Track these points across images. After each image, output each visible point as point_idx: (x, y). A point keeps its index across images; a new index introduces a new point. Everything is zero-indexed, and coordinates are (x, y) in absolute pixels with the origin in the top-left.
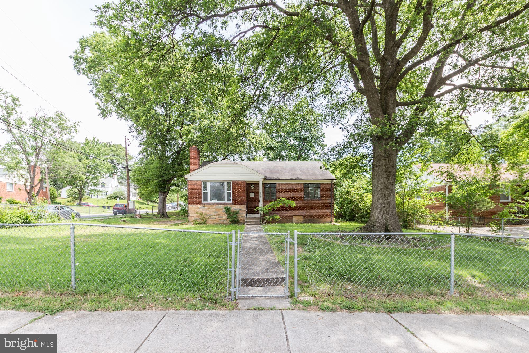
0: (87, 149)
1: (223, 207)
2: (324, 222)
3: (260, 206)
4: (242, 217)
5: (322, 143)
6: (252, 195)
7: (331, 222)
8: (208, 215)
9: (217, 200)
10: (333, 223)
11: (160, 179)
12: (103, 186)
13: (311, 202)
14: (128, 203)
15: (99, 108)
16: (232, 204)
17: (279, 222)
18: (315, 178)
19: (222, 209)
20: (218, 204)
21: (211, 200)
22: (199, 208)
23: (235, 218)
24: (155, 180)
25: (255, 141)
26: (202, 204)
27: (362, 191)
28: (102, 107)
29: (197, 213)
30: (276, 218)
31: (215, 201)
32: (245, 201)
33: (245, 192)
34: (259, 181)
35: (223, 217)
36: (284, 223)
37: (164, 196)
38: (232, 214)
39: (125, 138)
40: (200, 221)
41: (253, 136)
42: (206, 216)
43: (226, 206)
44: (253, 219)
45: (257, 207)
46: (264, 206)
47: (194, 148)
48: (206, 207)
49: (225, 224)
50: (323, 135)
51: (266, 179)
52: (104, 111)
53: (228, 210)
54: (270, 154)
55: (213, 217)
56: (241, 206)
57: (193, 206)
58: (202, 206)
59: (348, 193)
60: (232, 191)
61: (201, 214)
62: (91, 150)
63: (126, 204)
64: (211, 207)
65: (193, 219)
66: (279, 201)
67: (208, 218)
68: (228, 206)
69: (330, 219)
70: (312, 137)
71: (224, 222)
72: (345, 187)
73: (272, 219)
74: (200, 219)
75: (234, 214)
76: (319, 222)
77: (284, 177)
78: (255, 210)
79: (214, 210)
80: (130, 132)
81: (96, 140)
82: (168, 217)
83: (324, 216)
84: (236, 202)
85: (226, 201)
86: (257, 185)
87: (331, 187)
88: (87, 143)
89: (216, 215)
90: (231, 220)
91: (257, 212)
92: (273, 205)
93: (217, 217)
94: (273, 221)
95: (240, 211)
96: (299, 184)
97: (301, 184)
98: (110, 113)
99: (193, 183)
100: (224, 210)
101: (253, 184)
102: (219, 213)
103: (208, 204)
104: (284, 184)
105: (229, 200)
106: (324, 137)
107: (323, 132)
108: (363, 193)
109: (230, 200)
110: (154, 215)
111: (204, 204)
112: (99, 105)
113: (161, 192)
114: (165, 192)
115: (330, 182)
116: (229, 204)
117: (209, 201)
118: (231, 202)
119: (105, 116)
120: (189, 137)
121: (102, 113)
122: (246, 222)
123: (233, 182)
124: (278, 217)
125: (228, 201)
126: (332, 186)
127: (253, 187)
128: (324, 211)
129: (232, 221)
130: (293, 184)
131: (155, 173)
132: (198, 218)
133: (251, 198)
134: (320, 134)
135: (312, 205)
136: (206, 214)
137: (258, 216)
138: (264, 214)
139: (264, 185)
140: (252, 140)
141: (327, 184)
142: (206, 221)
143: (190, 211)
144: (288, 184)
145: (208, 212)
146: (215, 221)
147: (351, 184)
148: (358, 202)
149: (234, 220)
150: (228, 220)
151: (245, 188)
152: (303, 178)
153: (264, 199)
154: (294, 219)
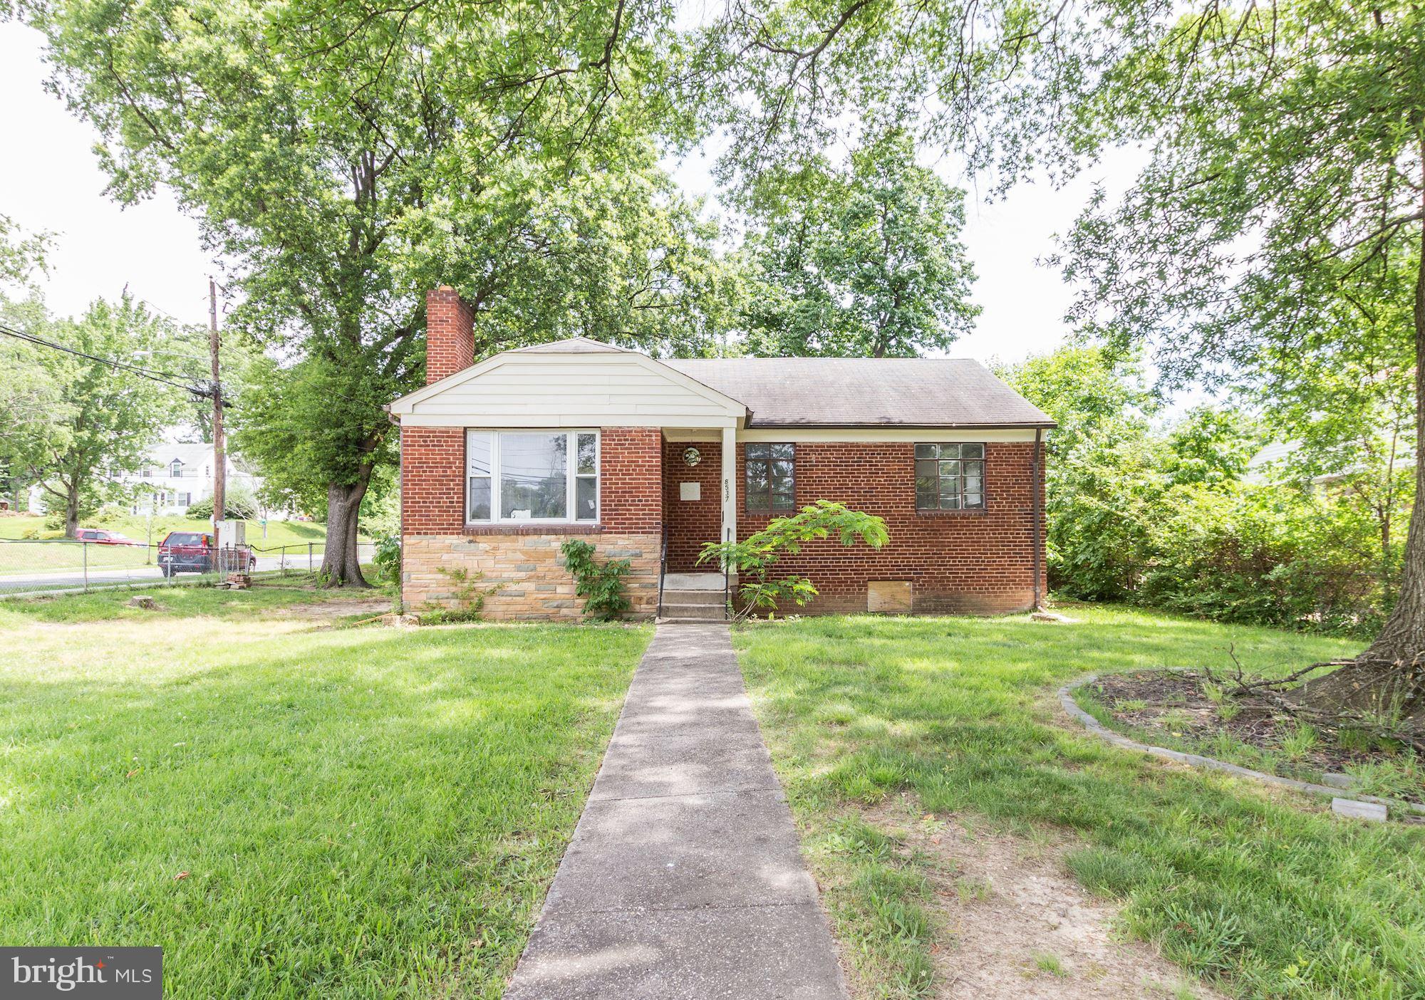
0: (96, 335)
1: (556, 543)
2: (1008, 610)
3: (724, 539)
4: (644, 587)
5: (965, 300)
6: (691, 492)
7: (1034, 608)
8: (490, 580)
9: (535, 514)
10: (1046, 613)
11: (329, 434)
12: (177, 474)
13: (949, 521)
14: (217, 531)
15: (104, 166)
16: (600, 531)
17: (812, 610)
18: (964, 420)
19: (553, 554)
20: (537, 531)
21: (506, 513)
22: (450, 549)
23: (612, 591)
24: (312, 438)
25: (703, 278)
26: (464, 530)
27: (1156, 479)
28: (119, 165)
29: (442, 571)
30: (797, 587)
31: (523, 518)
32: (657, 518)
33: (657, 477)
34: (719, 432)
35: (560, 589)
36: (829, 613)
37: (348, 504)
38: (596, 574)
39: (212, 285)
40: (453, 606)
41: (699, 261)
42: (480, 585)
43: (569, 539)
44: (693, 597)
45: (712, 545)
46: (740, 539)
47: (443, 297)
48: (484, 544)
49: (565, 619)
50: (966, 269)
51: (748, 423)
52: (124, 175)
53: (579, 558)
54: (765, 340)
55: (513, 587)
56: (641, 537)
57: (424, 541)
58: (464, 539)
59: (1089, 486)
60: (597, 474)
61: (460, 575)
62: (109, 338)
63: (211, 533)
64: (506, 544)
65: (423, 597)
66: (814, 517)
67: (493, 593)
68: (582, 539)
69: (1030, 594)
70: (930, 273)
71: (564, 611)
72: (1079, 464)
73: (778, 599)
74: (455, 596)
75: (607, 576)
76: (983, 610)
77: (828, 418)
78: (703, 555)
79: (520, 556)
80: (205, 249)
81: (134, 306)
82: (365, 584)
83: (1003, 582)
84: (616, 520)
85: (570, 518)
86: (712, 451)
87: (1035, 458)
88: (100, 314)
89: (529, 579)
90: (594, 601)
91: (712, 566)
92: (782, 533)
93: (530, 586)
94: (785, 606)
95: (635, 563)
96: (892, 445)
97: (905, 445)
98: (150, 187)
99: (428, 437)
100: (564, 557)
101: (694, 445)
102: (541, 569)
103: (489, 531)
104: (832, 447)
105: (584, 512)
106: (973, 280)
107: (967, 260)
108: (1167, 487)
109: (591, 514)
110: (310, 576)
111: (475, 532)
112: (105, 155)
113: (337, 487)
114: (351, 488)
115: (1028, 437)
116: (588, 531)
117: (496, 519)
118: (596, 522)
119: (129, 198)
120: (424, 248)
121: (115, 184)
122: (661, 612)
123: (605, 433)
124: (807, 587)
125: (579, 516)
126: (1037, 452)
127: (694, 458)
128: (1005, 561)
129: (598, 607)
130: (866, 446)
131: (308, 413)
132: (444, 592)
133: (686, 503)
134: (958, 267)
135: (951, 536)
136: (480, 576)
137: (713, 583)
138: (746, 577)
139: (742, 449)
140: (693, 275)
141: (1018, 445)
142: (480, 606)
143: (408, 562)
144: (846, 445)
145: (490, 563)
146: (520, 605)
147: (1107, 451)
148: (1143, 520)
149: (609, 603)
150: (581, 601)
151: (657, 461)
152: (907, 419)
153: (742, 508)
154: (876, 594)
